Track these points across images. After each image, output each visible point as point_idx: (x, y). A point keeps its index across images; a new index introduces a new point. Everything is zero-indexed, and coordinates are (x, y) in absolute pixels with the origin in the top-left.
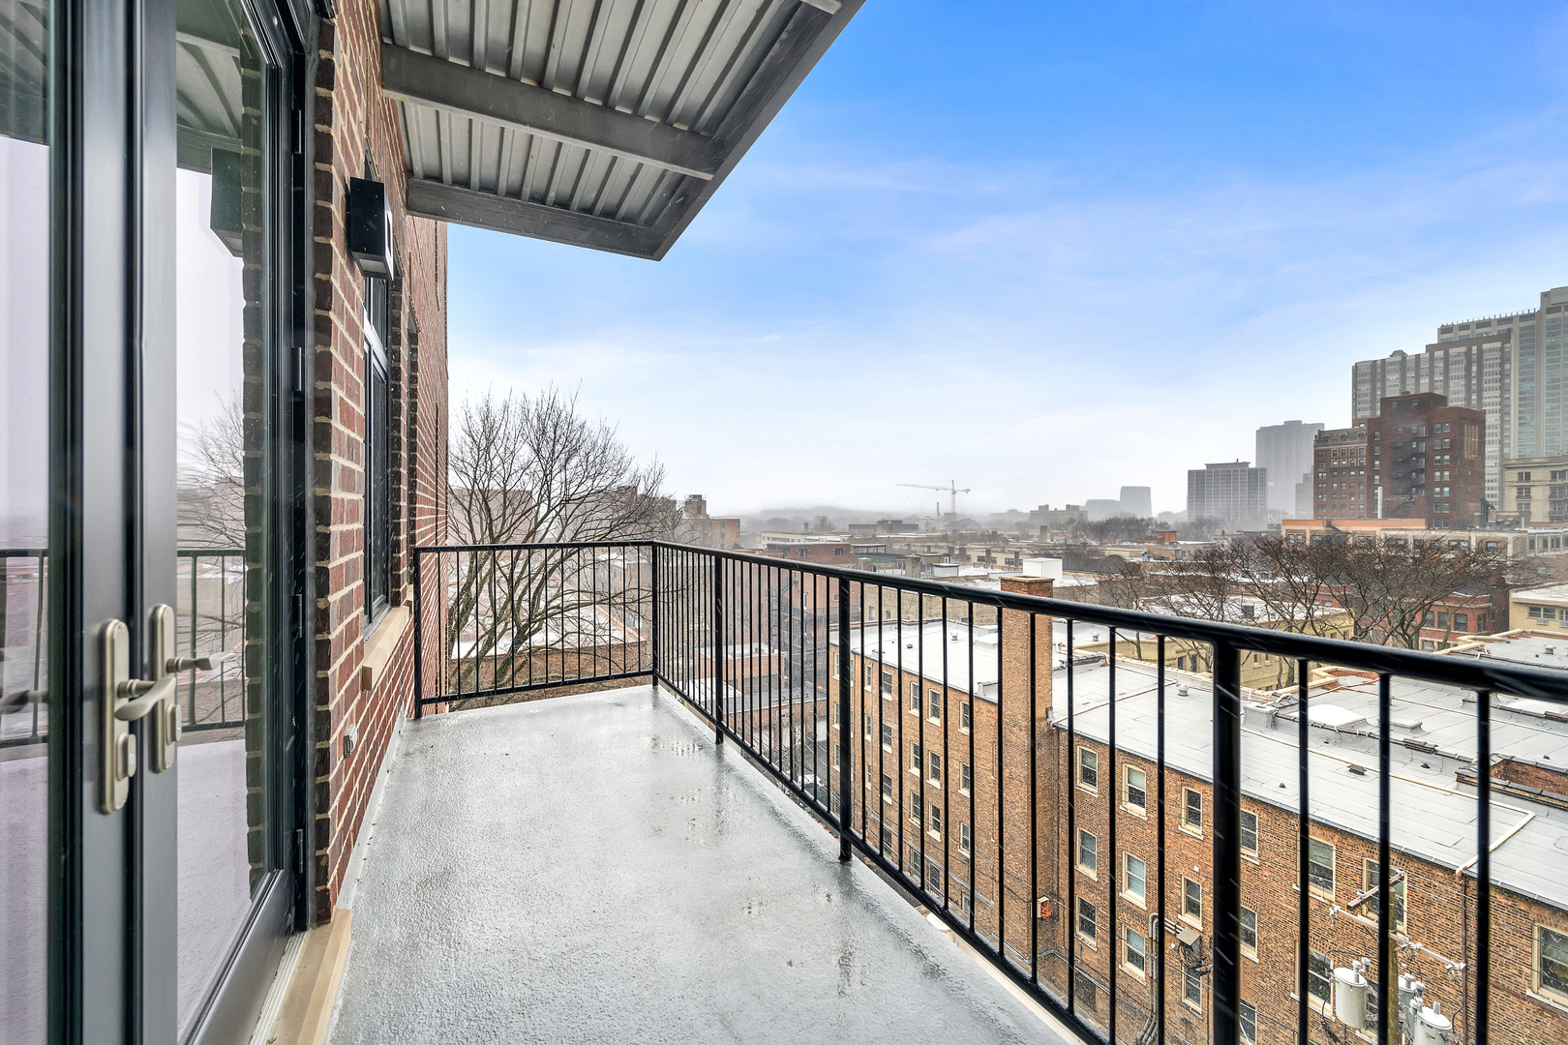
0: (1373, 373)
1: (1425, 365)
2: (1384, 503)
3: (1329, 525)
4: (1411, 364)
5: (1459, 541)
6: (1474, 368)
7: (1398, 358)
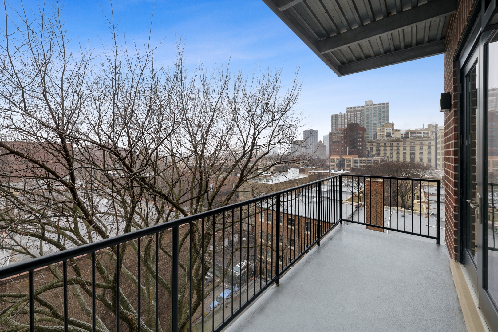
0: (336, 118)
1: (346, 116)
2: (349, 150)
3: (341, 157)
4: (343, 116)
5: (369, 161)
6: (355, 118)
7: (341, 114)
